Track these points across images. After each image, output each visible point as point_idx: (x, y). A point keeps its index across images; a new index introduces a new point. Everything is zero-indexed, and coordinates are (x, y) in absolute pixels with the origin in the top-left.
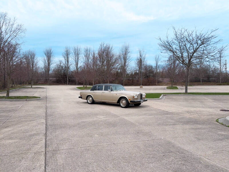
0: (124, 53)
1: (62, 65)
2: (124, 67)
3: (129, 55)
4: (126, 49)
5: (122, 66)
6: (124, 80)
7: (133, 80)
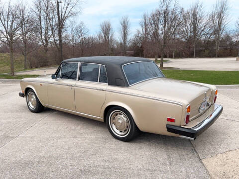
0: (219, 10)
1: (140, 35)
2: (218, 30)
3: (226, 12)
4: (223, 5)
5: (215, 31)
6: (218, 49)
7: (231, 49)
